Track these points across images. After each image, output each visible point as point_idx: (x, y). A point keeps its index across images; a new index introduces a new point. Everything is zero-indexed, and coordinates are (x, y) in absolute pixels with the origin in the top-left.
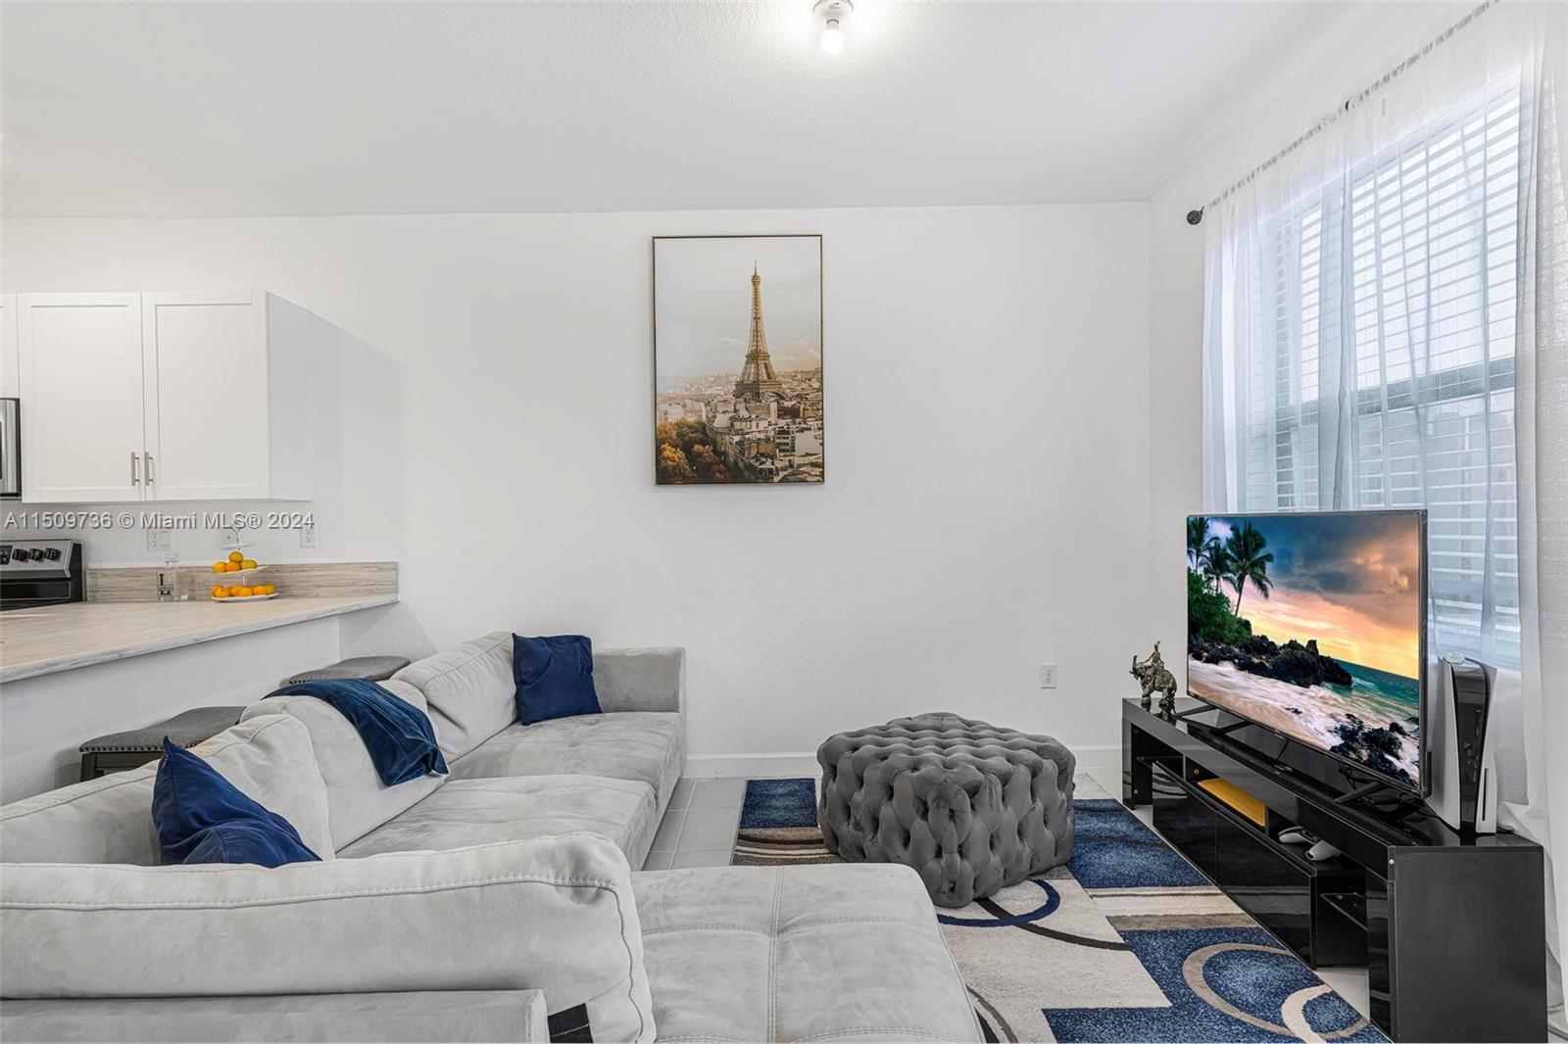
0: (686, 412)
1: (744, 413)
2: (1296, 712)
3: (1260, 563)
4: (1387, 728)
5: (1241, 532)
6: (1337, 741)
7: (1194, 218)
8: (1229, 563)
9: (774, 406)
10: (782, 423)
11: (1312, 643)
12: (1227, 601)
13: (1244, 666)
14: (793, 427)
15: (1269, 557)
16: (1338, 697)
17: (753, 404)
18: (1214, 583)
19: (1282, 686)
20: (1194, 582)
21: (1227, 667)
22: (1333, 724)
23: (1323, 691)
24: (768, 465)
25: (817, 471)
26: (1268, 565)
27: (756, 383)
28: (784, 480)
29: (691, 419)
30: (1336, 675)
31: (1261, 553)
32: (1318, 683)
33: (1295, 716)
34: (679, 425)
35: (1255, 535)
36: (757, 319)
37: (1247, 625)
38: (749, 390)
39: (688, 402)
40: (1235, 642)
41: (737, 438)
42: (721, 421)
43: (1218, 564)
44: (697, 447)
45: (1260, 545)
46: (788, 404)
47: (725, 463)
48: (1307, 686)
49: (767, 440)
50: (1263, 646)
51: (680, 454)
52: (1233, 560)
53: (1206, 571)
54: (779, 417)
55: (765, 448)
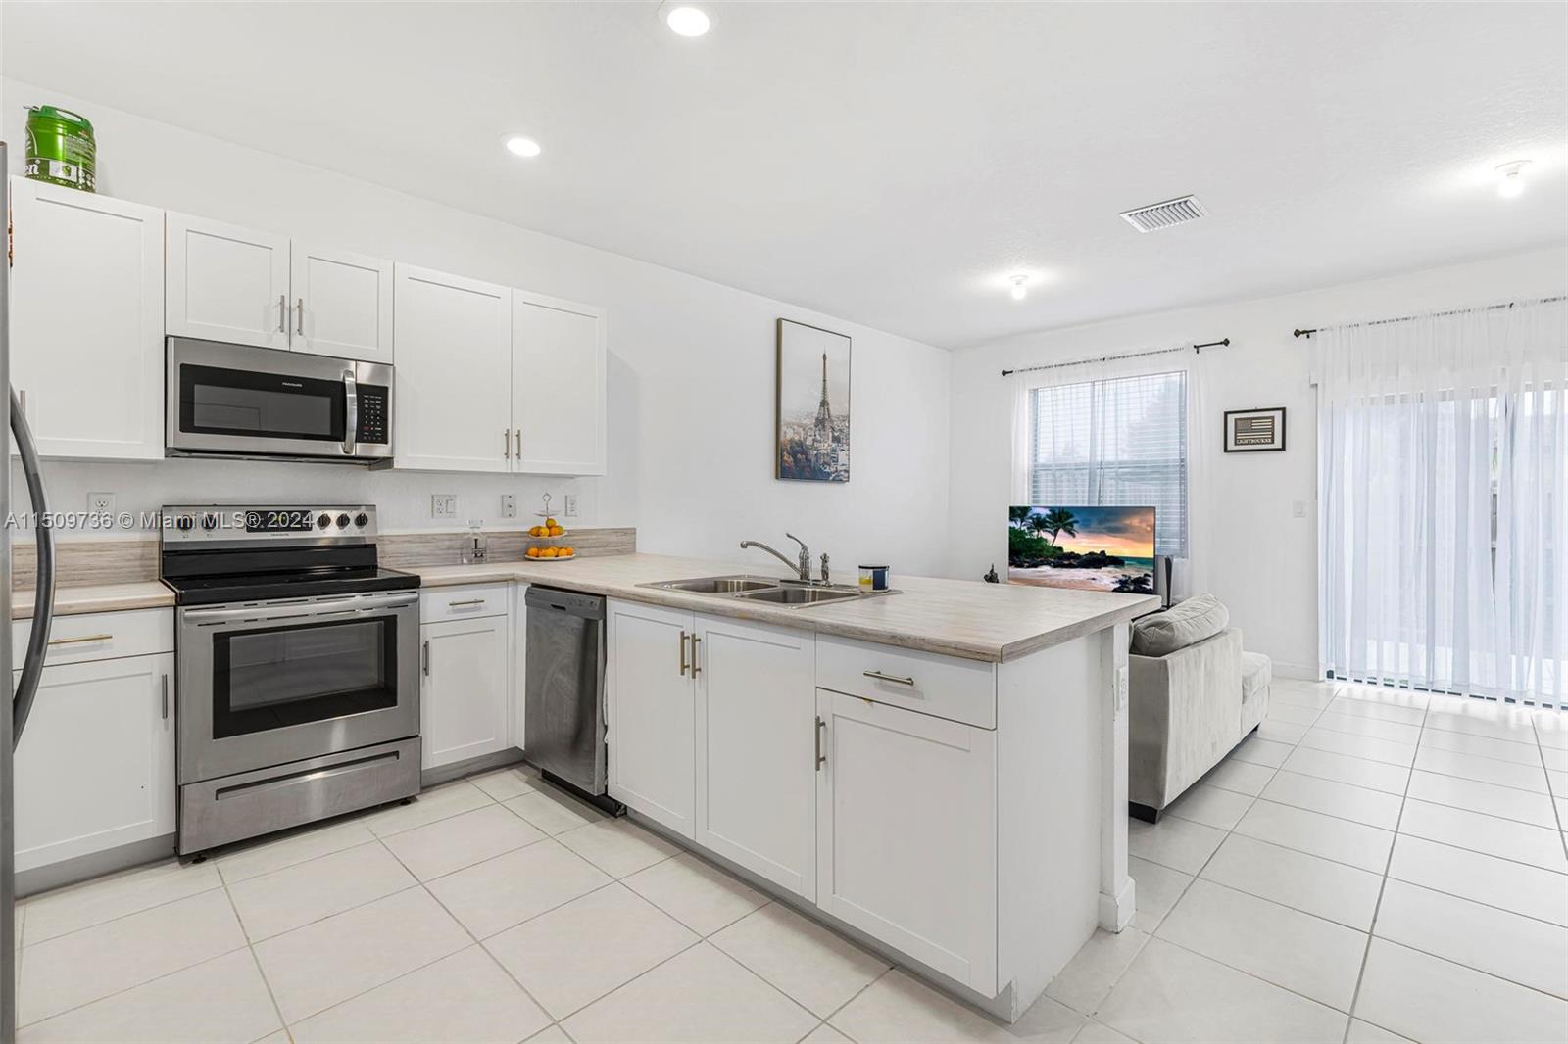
0: (794, 433)
1: (818, 437)
2: (1093, 579)
3: (1071, 524)
4: (1142, 575)
5: (1057, 512)
6: (1118, 585)
7: (1004, 373)
8: (1047, 524)
9: (831, 434)
10: (834, 445)
11: (1103, 552)
12: (1046, 540)
13: (1055, 566)
14: (838, 449)
15: (1076, 522)
16: (1118, 570)
17: (822, 432)
18: (1036, 533)
19: (1084, 570)
20: (1014, 533)
21: (1045, 569)
22: (1114, 580)
23: (1111, 568)
24: (827, 470)
25: (846, 475)
26: (1076, 526)
27: (824, 419)
28: (834, 480)
29: (796, 438)
30: (1117, 562)
31: (1071, 520)
32: (1106, 566)
33: (1093, 581)
34: (791, 441)
35: (1067, 513)
36: (825, 381)
37: (1061, 549)
38: (821, 422)
39: (795, 427)
40: (1051, 557)
41: (815, 452)
42: (809, 441)
43: (1039, 524)
44: (799, 456)
45: (1072, 516)
46: (836, 434)
47: (810, 466)
48: (1100, 568)
49: (828, 455)
50: (1072, 556)
51: (791, 459)
52: (1050, 523)
53: (1028, 528)
54: (833, 441)
55: (827, 460)
